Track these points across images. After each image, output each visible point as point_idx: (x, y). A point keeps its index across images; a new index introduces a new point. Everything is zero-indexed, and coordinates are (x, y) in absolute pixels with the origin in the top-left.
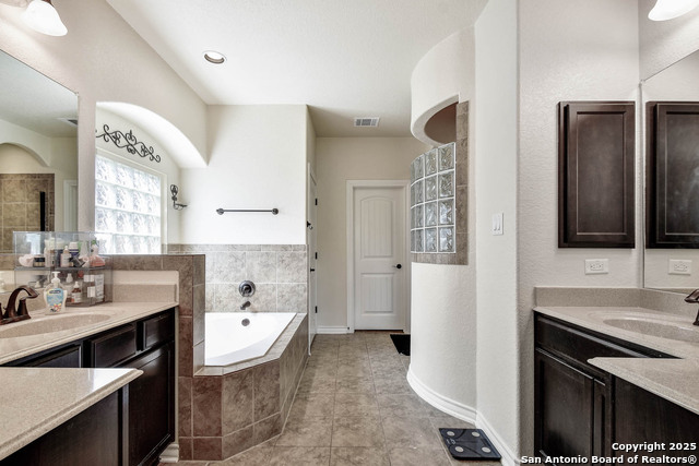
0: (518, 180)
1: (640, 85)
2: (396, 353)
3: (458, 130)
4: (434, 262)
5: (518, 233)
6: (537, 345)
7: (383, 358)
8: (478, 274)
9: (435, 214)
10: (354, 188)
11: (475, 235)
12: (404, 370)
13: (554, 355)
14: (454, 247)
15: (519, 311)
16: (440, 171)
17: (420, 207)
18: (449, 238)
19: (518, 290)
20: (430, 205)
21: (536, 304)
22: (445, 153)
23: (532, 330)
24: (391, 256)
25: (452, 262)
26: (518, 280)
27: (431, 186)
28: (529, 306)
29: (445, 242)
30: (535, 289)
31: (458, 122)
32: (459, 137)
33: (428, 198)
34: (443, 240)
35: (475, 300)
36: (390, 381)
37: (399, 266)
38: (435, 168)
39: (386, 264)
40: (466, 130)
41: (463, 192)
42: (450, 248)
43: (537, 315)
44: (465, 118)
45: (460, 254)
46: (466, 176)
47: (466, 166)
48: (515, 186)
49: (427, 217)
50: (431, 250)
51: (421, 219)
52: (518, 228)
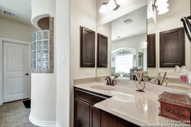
0: (70, 46)
1: (96, 28)
2: (25, 108)
3: (50, 26)
4: (41, 72)
5: (70, 63)
6: (75, 97)
7: (18, 113)
8: (57, 76)
9: (41, 55)
10: (3, 41)
11: (56, 63)
12: (27, 116)
13: (79, 99)
14: (49, 67)
15: (70, 87)
16: (43, 39)
17: (35, 52)
18: (47, 64)
19: (70, 81)
20: (39, 51)
21: (74, 84)
22: (45, 33)
23: (73, 93)
24: (24, 71)
25: (48, 72)
26: (70, 78)
27: (40, 44)
28: (73, 85)
29: (45, 66)
30: (74, 80)
31: (50, 23)
32: (51, 28)
33: (38, 48)
34: (45, 64)
35: (56, 85)
36: (20, 123)
37: (27, 74)
38: (41, 38)
39: (22, 74)
40: (53, 26)
41: (52, 48)
42: (47, 67)
43: (75, 87)
44: (53, 23)
45: (51, 70)
46: (53, 42)
47: (53, 39)
48: (69, 48)
49: (38, 56)
50: (40, 68)
51: (35, 56)
52: (70, 61)
